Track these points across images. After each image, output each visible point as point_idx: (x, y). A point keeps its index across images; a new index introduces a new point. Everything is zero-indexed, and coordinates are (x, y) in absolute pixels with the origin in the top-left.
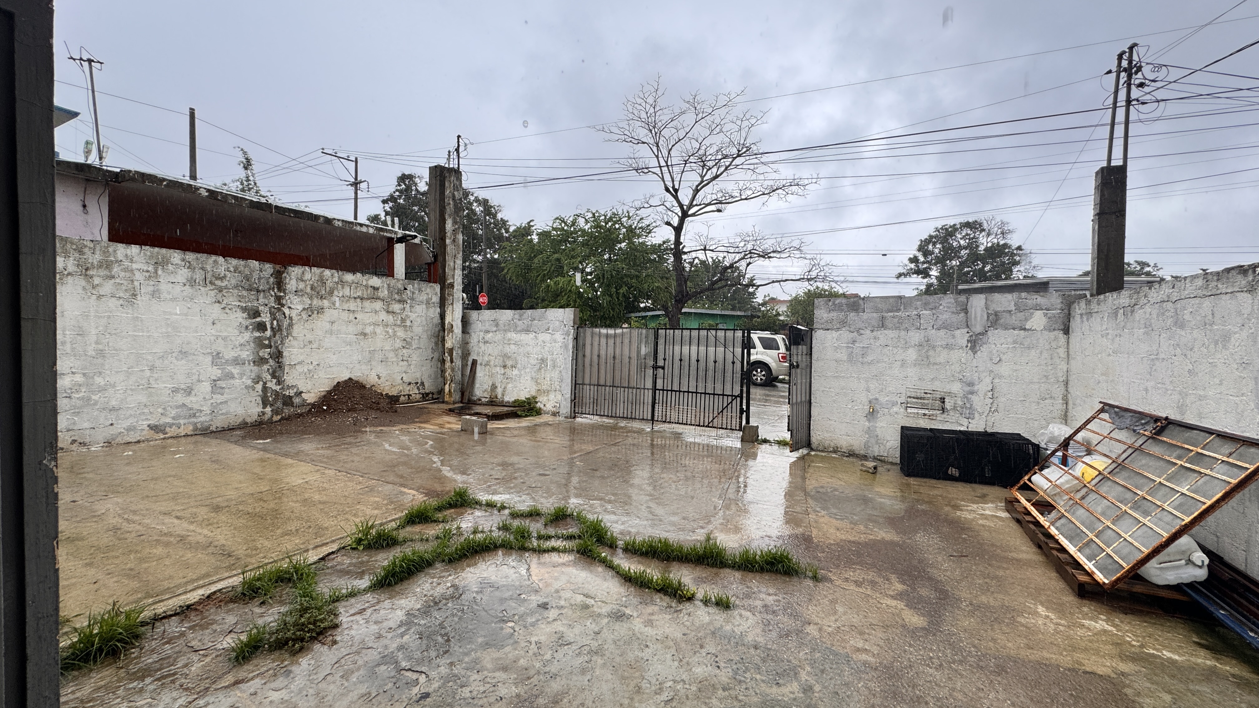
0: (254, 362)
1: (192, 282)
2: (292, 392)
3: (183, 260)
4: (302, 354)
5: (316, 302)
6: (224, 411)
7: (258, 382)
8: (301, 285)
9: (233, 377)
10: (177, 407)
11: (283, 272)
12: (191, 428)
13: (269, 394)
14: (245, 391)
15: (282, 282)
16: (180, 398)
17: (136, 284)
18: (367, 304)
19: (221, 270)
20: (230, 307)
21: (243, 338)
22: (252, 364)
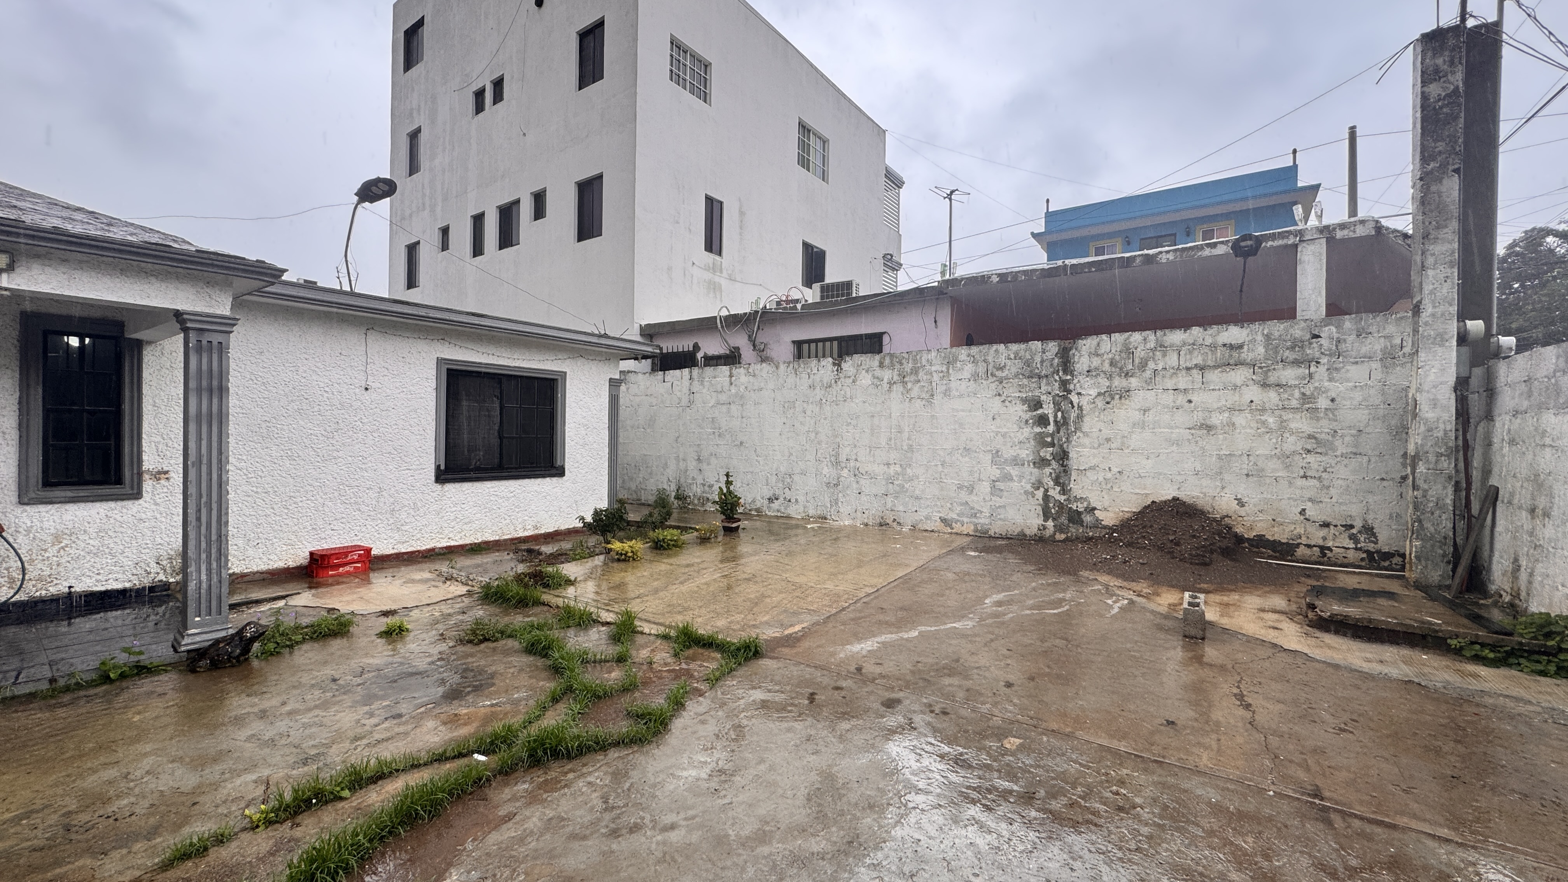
0: (1034, 463)
1: (975, 377)
2: (1081, 507)
3: (969, 355)
4: (1094, 456)
5: (1118, 383)
6: (1002, 516)
7: (1038, 488)
8: (1096, 362)
9: (1012, 479)
10: (962, 504)
11: (1071, 349)
12: (972, 528)
13: (1051, 505)
14: (1024, 497)
15: (1070, 362)
16: (964, 496)
17: (934, 384)
18: (1214, 376)
19: (1002, 360)
20: (1009, 399)
21: (1022, 434)
22: (1032, 466)
